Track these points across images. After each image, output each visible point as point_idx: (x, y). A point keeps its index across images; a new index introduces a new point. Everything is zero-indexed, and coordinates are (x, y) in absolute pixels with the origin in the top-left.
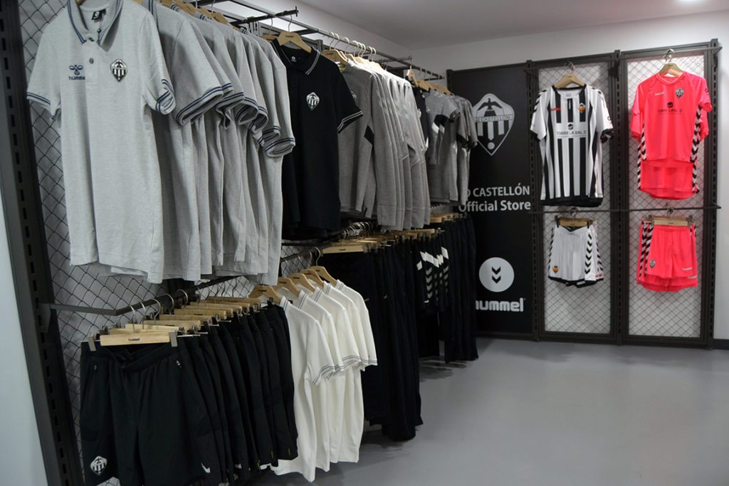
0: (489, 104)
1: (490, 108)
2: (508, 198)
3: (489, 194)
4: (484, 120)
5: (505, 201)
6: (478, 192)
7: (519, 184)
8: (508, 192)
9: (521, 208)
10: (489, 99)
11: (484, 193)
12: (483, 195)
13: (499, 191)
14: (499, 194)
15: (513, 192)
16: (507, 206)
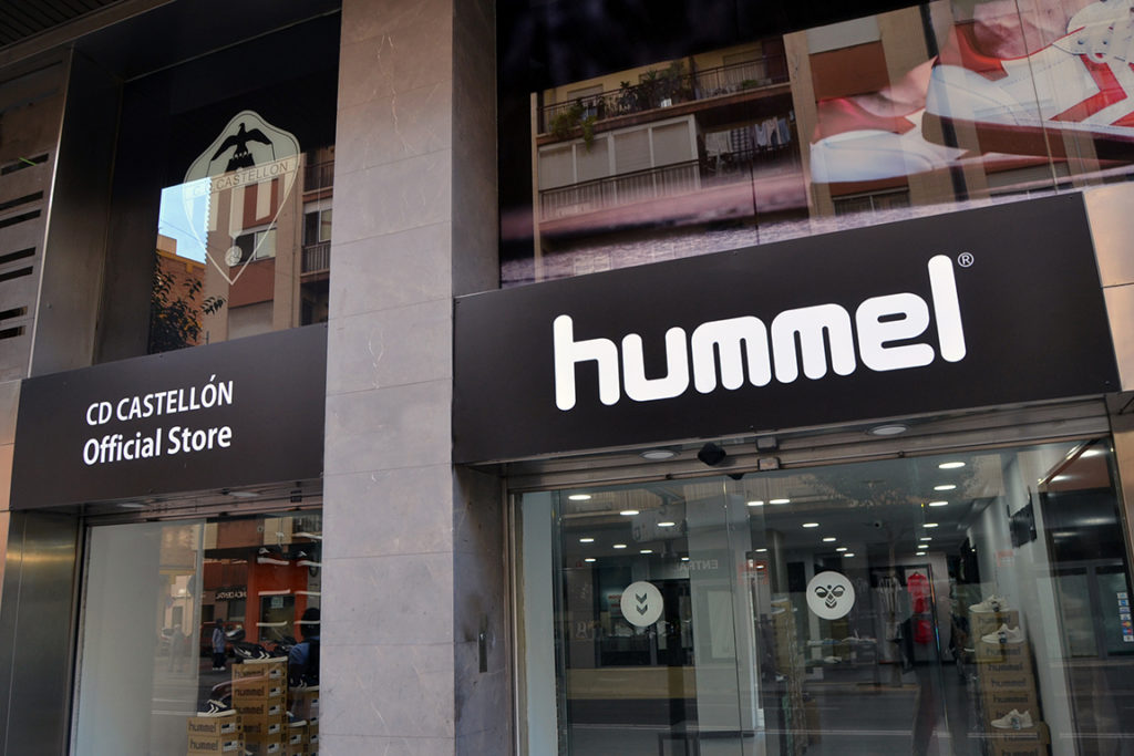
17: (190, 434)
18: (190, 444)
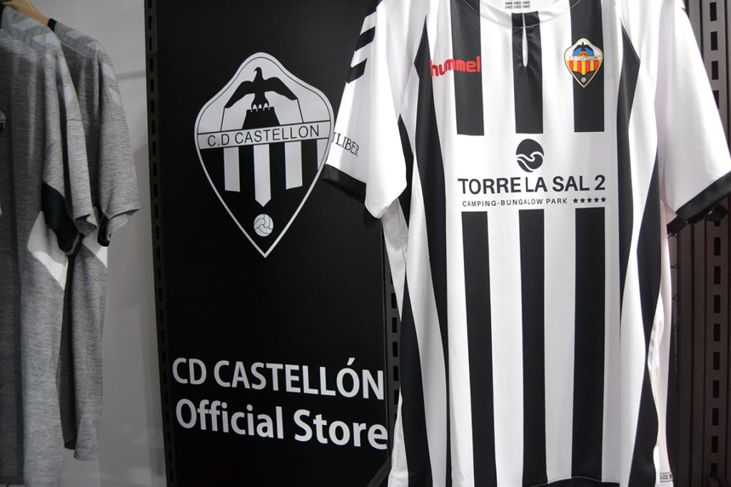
0: (259, 86)
1: (260, 100)
2: (318, 405)
3: (258, 382)
4: (243, 139)
5: (307, 413)
6: (227, 374)
7: (351, 361)
8: (315, 383)
9: (357, 443)
10: (259, 70)
11: (244, 379)
12: (240, 384)
13: (289, 378)
14: (289, 389)
15: (331, 385)
16: (314, 428)
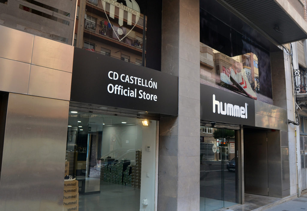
17: (145, 94)
18: (145, 97)
